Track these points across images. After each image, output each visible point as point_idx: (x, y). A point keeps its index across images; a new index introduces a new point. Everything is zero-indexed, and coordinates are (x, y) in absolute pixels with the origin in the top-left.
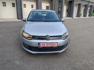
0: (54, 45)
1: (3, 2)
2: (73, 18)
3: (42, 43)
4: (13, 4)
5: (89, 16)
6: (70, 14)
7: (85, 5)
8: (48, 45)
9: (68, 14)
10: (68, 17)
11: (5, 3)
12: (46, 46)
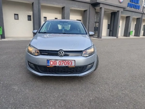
0: (70, 64)
1: (15, 14)
2: (117, 37)
3: (53, 61)
4: (29, 17)
5: (143, 35)
6: (113, 31)
7: (137, 18)
8: (62, 63)
9: (110, 31)
10: (109, 36)
11: (18, 15)
12: (58, 65)
